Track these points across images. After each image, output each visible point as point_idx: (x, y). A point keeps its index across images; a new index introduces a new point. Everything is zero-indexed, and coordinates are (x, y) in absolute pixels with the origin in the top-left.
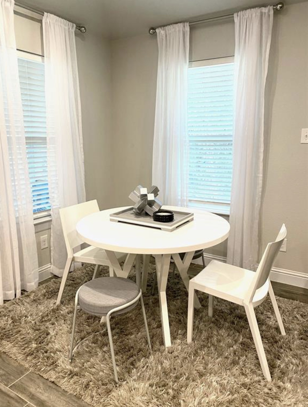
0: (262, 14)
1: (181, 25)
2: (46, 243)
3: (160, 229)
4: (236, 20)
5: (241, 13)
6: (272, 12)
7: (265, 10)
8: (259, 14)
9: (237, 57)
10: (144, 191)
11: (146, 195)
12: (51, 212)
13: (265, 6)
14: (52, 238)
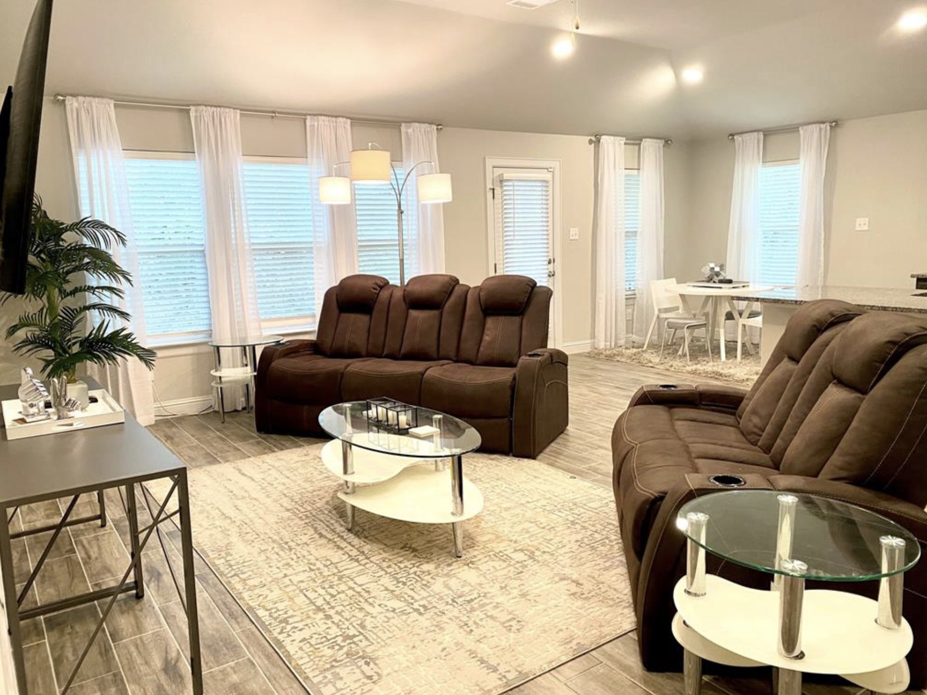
0: (820, 129)
1: (756, 134)
2: (631, 316)
3: (721, 288)
4: (801, 132)
5: (805, 127)
6: (828, 128)
7: (823, 126)
8: (818, 128)
9: (802, 160)
10: (712, 265)
11: (713, 268)
12: (636, 292)
13: (823, 122)
14: (635, 313)
